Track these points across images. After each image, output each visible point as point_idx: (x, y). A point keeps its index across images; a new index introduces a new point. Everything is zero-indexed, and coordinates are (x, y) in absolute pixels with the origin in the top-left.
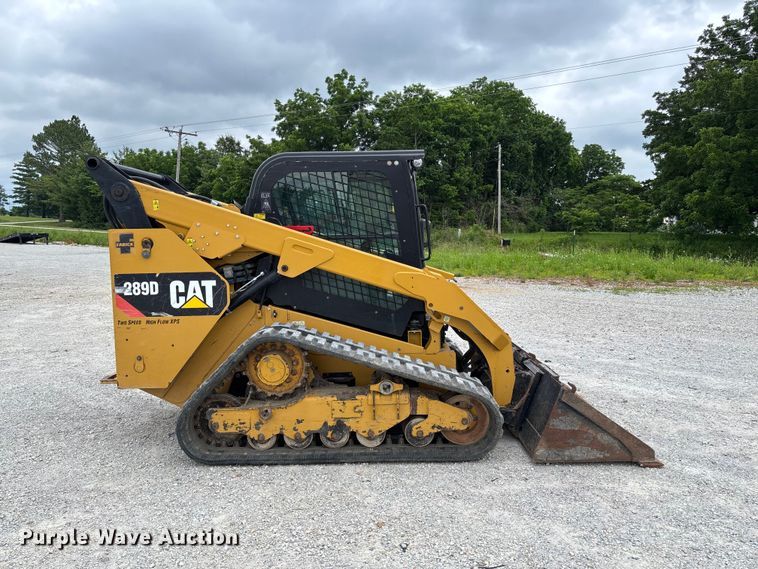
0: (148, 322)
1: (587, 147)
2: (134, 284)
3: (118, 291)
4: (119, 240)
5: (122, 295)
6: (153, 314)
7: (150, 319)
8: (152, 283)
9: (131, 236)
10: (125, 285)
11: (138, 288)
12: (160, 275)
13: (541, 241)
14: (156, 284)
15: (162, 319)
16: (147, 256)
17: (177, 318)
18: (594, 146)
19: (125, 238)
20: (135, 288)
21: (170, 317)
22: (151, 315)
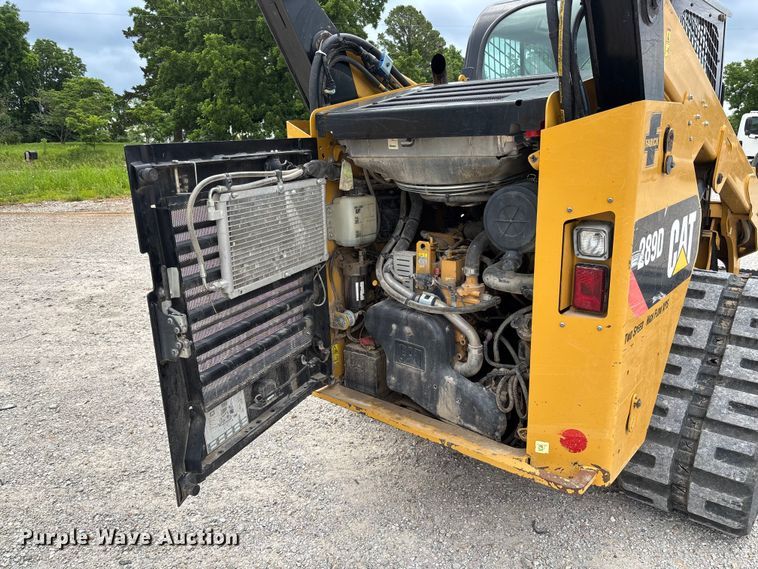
0: (648, 320)
1: (39, 43)
3: (633, 262)
4: (649, 131)
5: (636, 270)
6: (654, 299)
7: (651, 312)
8: (660, 231)
9: (659, 120)
11: (649, 248)
12: (667, 212)
14: (663, 230)
15: (658, 307)
16: (668, 169)
17: (668, 296)
18: (48, 42)
19: (654, 125)
20: (647, 249)
21: (663, 299)
22: (652, 305)
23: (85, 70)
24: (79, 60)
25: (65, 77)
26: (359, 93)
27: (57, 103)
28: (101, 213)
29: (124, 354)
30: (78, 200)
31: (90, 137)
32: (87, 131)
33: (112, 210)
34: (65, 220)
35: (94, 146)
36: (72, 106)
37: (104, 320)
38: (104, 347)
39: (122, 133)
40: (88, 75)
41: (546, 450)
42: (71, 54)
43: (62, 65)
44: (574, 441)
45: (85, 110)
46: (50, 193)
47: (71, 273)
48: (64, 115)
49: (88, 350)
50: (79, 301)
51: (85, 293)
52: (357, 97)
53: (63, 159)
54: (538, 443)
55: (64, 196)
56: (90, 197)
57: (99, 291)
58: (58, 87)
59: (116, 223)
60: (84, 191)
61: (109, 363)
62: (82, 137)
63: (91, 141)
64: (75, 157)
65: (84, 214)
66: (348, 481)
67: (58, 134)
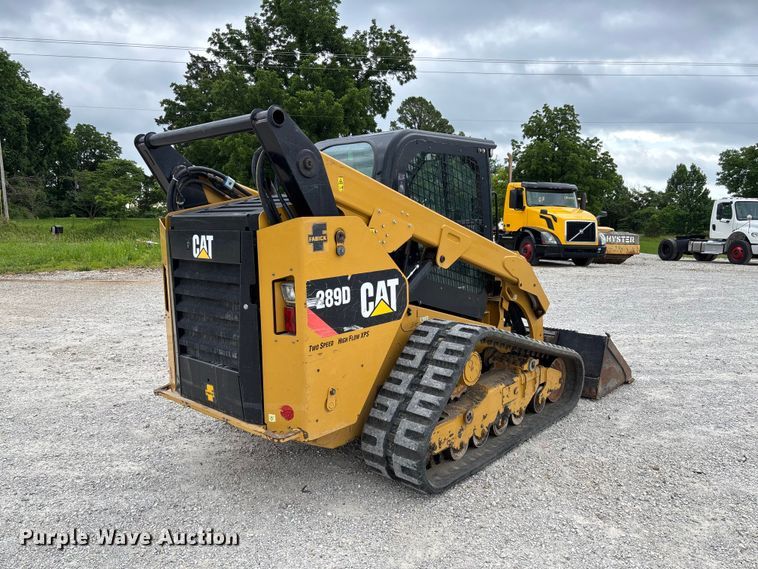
0: (340, 341)
1: (79, 127)
2: (328, 291)
3: (310, 304)
4: (311, 233)
5: (313, 309)
6: (346, 329)
7: (343, 336)
8: (344, 288)
9: (323, 226)
10: (318, 296)
11: (330, 298)
12: (353, 276)
13: (72, 228)
14: (348, 288)
15: (353, 334)
16: (339, 253)
17: (367, 329)
18: (88, 126)
19: (318, 230)
20: (328, 298)
21: (360, 330)
22: (343, 332)
23: (120, 152)
24: (115, 143)
25: (101, 157)
26: (209, 200)
27: (89, 182)
28: (103, 281)
29: (76, 386)
30: (87, 270)
31: (118, 213)
32: (113, 208)
33: (114, 279)
34: (71, 287)
35: (118, 221)
36: (103, 185)
37: (71, 364)
38: (63, 381)
39: (149, 209)
40: (122, 157)
41: (274, 420)
42: (109, 138)
43: (99, 147)
44: (287, 413)
45: (114, 189)
46: (64, 264)
47: (59, 329)
48: (96, 193)
49: (50, 384)
50: (57, 351)
51: (63, 345)
52: (208, 203)
53: (89, 233)
54: (270, 415)
55: (75, 266)
56: (97, 268)
57: (77, 343)
58: (92, 167)
59: (113, 290)
60: (94, 262)
61: (62, 393)
62: (109, 213)
63: (116, 217)
64: (100, 231)
65: (88, 282)
66: (195, 463)
67: (88, 210)
